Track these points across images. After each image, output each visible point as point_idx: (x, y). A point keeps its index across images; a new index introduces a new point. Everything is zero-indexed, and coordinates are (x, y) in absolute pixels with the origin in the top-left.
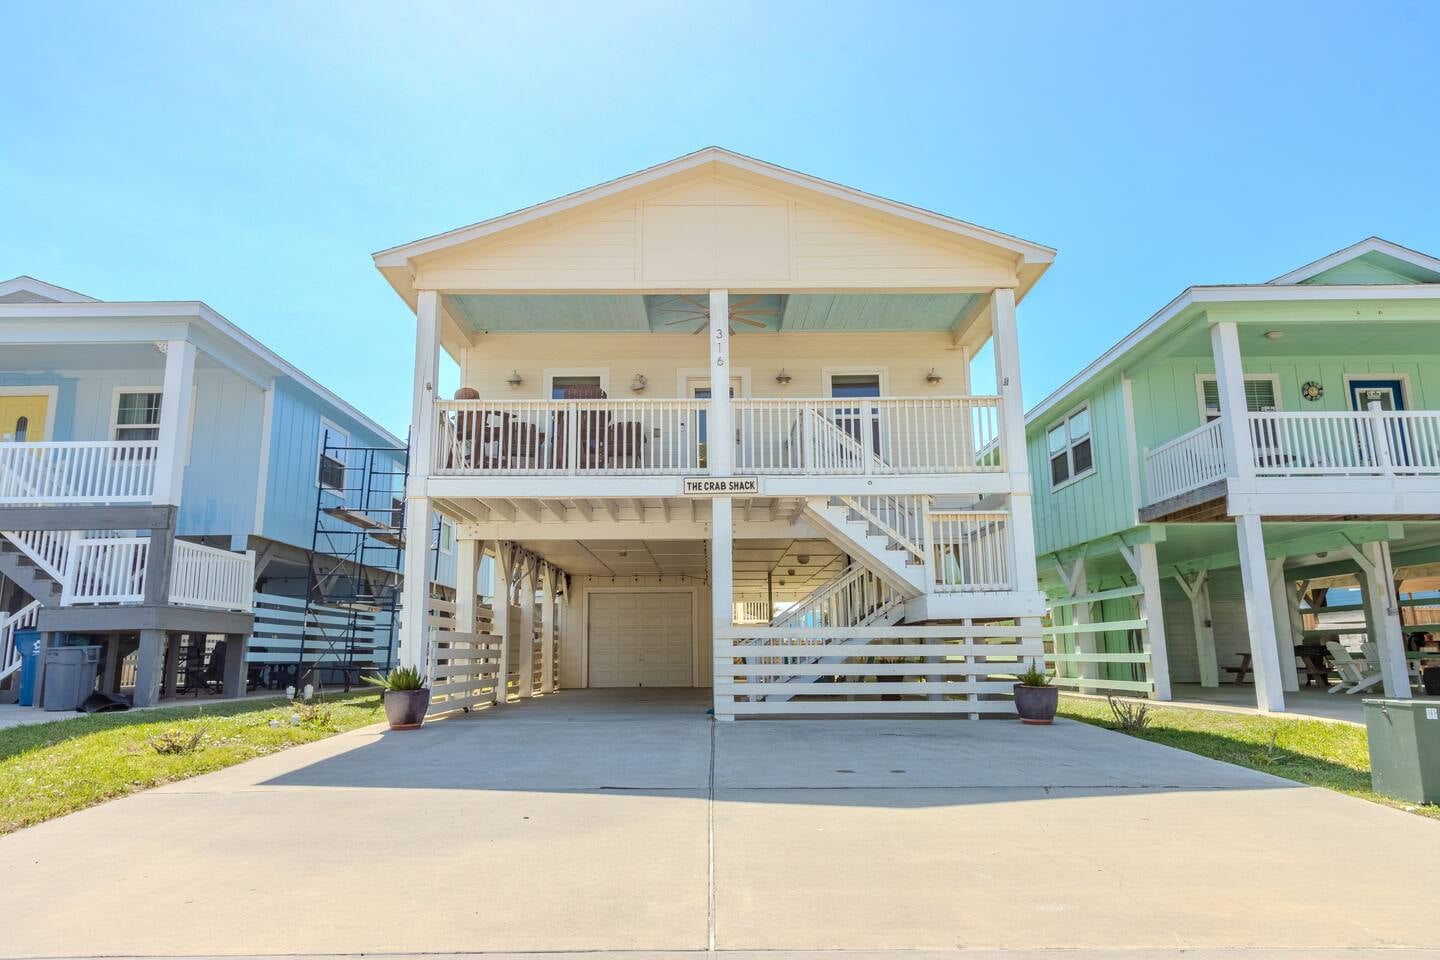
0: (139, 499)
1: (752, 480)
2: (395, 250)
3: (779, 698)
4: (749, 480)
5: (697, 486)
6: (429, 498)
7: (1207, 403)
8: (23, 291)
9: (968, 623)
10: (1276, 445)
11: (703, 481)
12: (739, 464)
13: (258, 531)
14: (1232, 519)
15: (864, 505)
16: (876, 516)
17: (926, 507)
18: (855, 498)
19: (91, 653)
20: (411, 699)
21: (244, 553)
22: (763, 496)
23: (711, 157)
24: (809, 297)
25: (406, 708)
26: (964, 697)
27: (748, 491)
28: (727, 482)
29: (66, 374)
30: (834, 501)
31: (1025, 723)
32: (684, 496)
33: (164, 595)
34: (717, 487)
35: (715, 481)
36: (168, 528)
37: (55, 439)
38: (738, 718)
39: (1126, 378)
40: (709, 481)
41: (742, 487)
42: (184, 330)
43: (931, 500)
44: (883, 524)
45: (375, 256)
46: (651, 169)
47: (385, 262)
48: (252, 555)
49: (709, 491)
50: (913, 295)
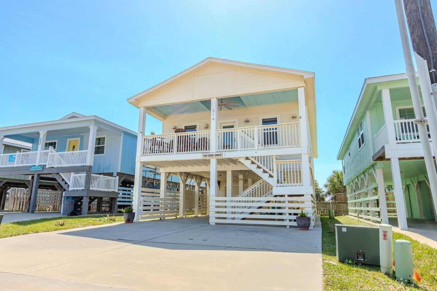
0: (84, 164)
1: (221, 153)
2: (132, 98)
3: (238, 219)
4: (220, 153)
5: (206, 156)
6: (141, 162)
7: (400, 117)
8: (73, 116)
9: (286, 196)
10: (417, 131)
11: (207, 154)
12: (219, 149)
13: (119, 171)
14: (389, 159)
15: (255, 159)
16: (259, 162)
17: (274, 159)
18: (253, 157)
19: (72, 202)
20: (128, 215)
21: (116, 177)
22: (224, 158)
23: (210, 60)
24: (247, 96)
25: (127, 218)
26: (283, 220)
27: (220, 156)
28: (214, 154)
29: (82, 134)
30: (247, 158)
31: (299, 229)
32: (202, 159)
33: (88, 188)
34: (211, 156)
35: (210, 154)
36: (89, 171)
37: (79, 150)
38: (216, 224)
39: (367, 111)
40: (209, 154)
41: (218, 155)
42: (93, 122)
43: (276, 157)
44: (261, 165)
45: (128, 100)
46: (193, 67)
47: (131, 101)
48: (118, 177)
49: (209, 157)
50: (278, 92)
